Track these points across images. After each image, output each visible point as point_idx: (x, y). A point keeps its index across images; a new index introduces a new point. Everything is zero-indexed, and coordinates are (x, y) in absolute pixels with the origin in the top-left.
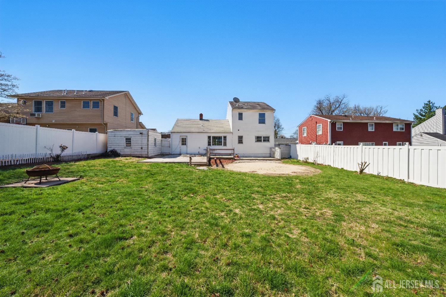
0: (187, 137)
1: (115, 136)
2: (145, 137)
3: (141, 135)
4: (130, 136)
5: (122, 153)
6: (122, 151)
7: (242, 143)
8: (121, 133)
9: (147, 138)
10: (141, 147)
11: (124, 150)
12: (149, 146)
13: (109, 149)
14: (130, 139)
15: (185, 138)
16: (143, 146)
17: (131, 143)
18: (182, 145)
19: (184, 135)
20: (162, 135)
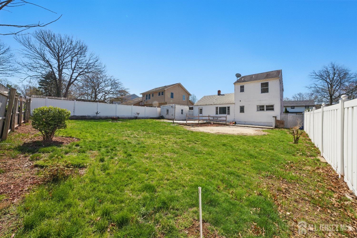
0: (202, 108)
1: (163, 109)
4: (168, 108)
5: (165, 118)
7: (244, 112)
8: (165, 107)
9: (174, 109)
10: (172, 114)
11: (166, 116)
12: (176, 114)
13: (161, 115)
14: (168, 110)
17: (168, 112)
18: (200, 114)
19: (201, 107)
20: (189, 108)
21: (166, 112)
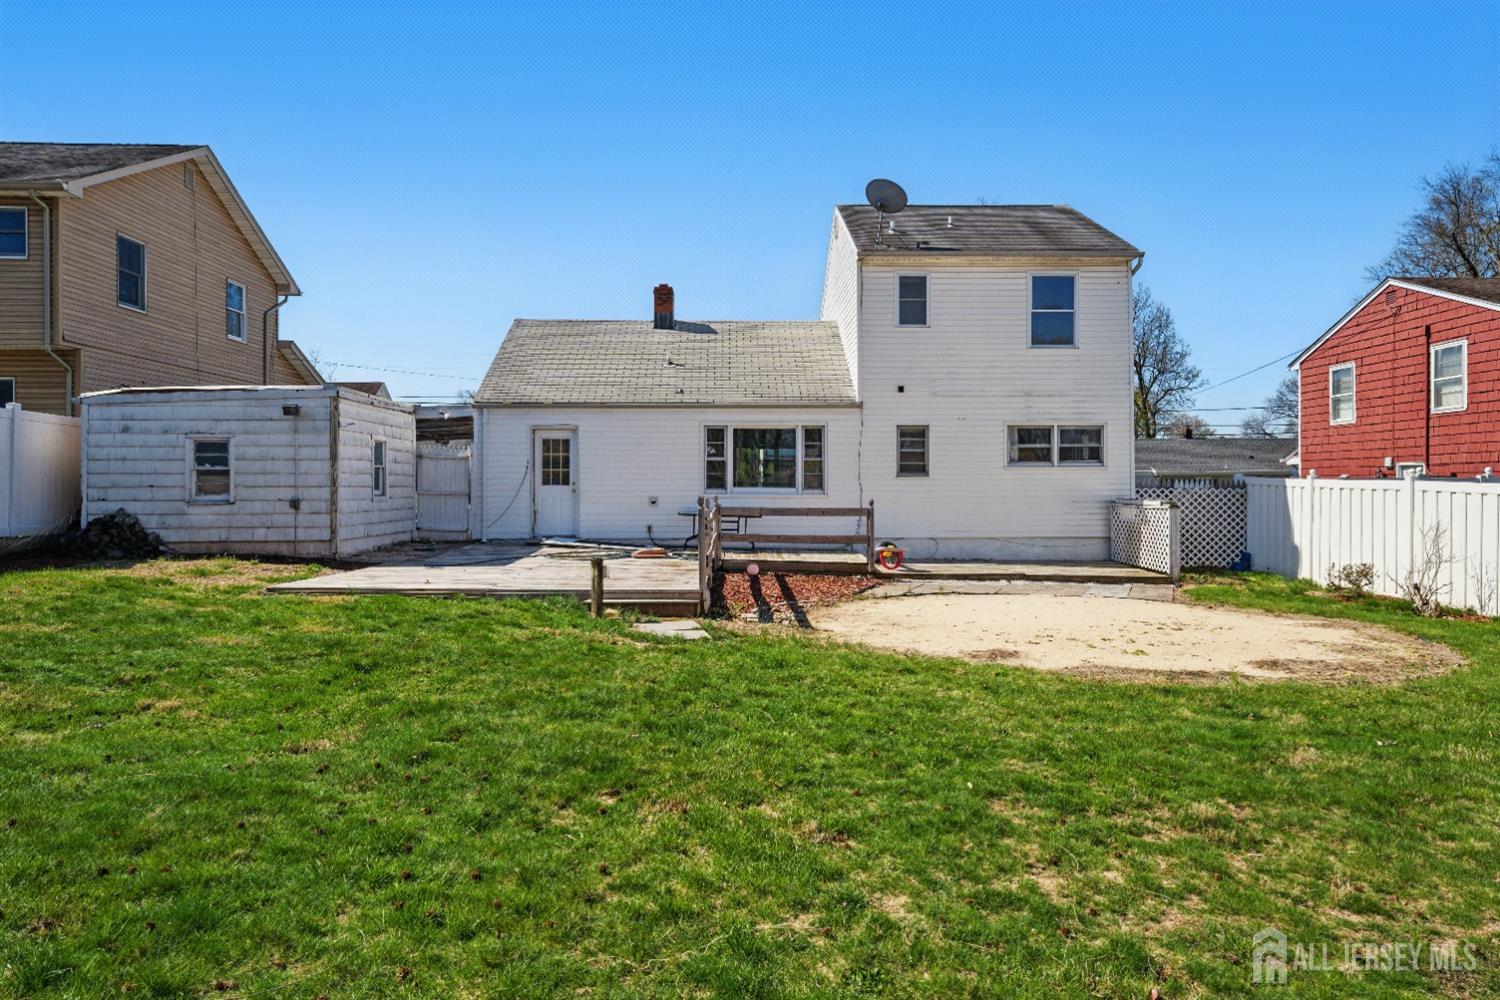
0: (575, 430)
1: (125, 430)
2: (317, 431)
3: (287, 423)
4: (223, 426)
5: (169, 536)
6: (172, 521)
7: (923, 470)
8: (165, 410)
9: (326, 438)
10: (289, 494)
11: (184, 514)
12: (342, 492)
13: (91, 511)
14: (223, 447)
15: (566, 442)
16: (302, 493)
17: (227, 473)
18: (546, 482)
19: (555, 423)
20: (419, 421)
21: (184, 469)
